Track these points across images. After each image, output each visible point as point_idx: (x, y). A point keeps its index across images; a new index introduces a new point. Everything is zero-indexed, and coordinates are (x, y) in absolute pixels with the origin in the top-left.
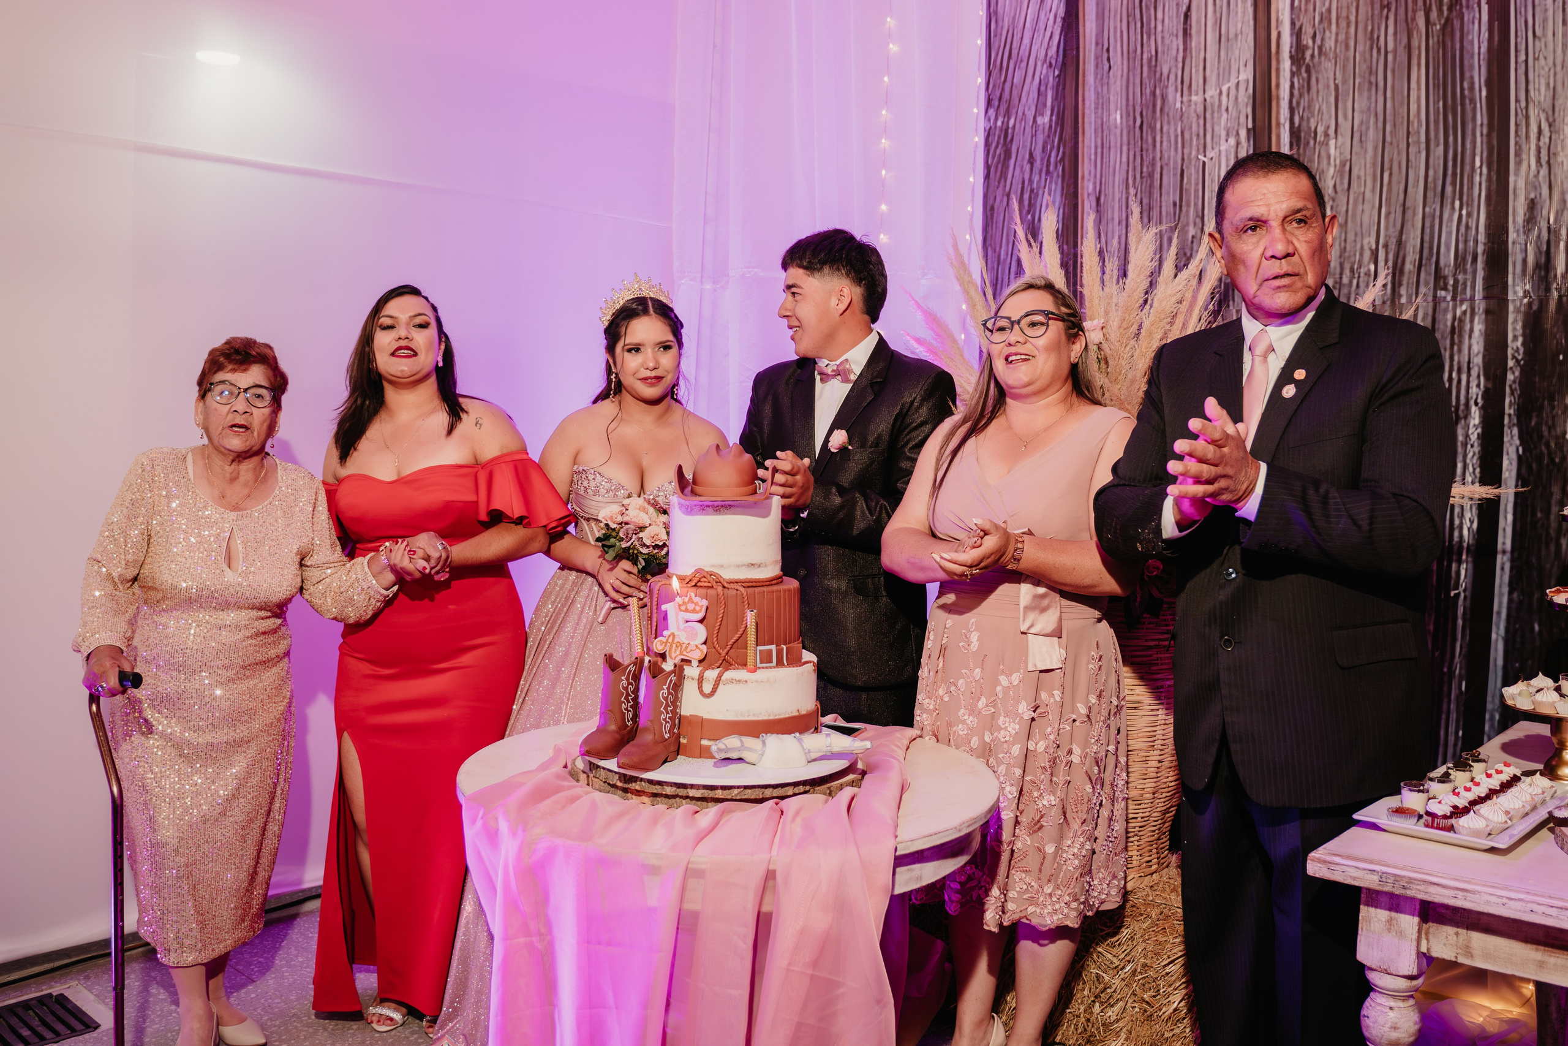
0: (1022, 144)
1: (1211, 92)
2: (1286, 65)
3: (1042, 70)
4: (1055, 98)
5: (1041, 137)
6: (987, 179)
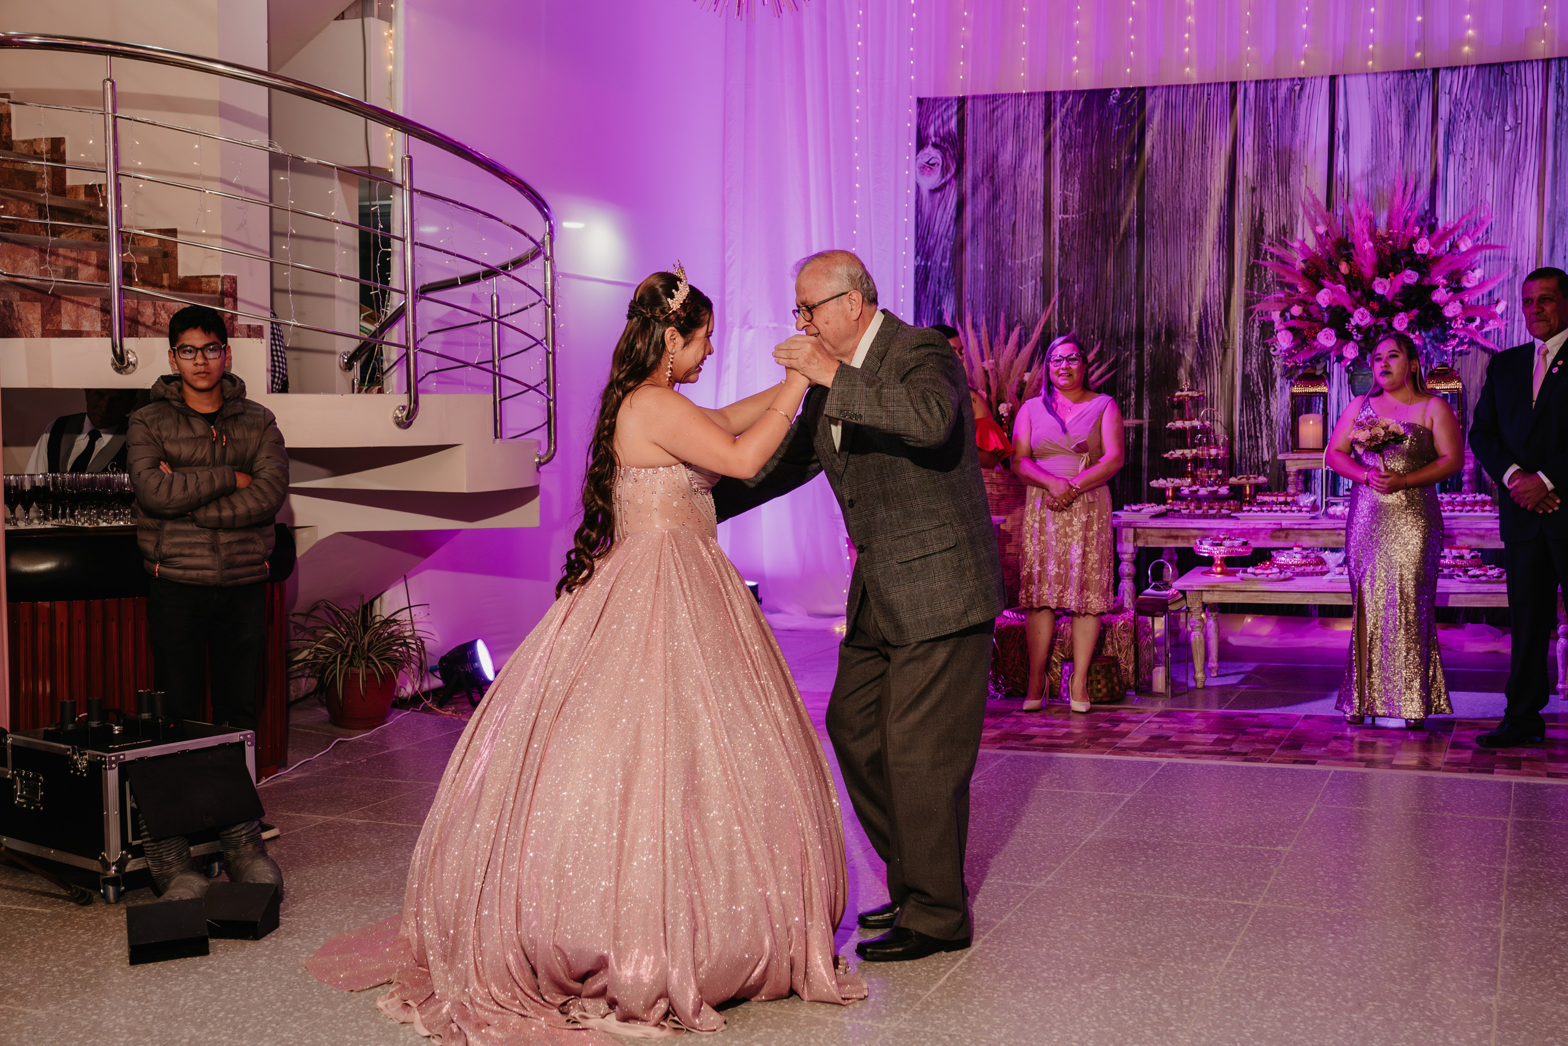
0: (934, 274)
1: (1025, 260)
2: (1057, 251)
3: (945, 241)
4: (951, 255)
5: (944, 272)
6: (916, 289)
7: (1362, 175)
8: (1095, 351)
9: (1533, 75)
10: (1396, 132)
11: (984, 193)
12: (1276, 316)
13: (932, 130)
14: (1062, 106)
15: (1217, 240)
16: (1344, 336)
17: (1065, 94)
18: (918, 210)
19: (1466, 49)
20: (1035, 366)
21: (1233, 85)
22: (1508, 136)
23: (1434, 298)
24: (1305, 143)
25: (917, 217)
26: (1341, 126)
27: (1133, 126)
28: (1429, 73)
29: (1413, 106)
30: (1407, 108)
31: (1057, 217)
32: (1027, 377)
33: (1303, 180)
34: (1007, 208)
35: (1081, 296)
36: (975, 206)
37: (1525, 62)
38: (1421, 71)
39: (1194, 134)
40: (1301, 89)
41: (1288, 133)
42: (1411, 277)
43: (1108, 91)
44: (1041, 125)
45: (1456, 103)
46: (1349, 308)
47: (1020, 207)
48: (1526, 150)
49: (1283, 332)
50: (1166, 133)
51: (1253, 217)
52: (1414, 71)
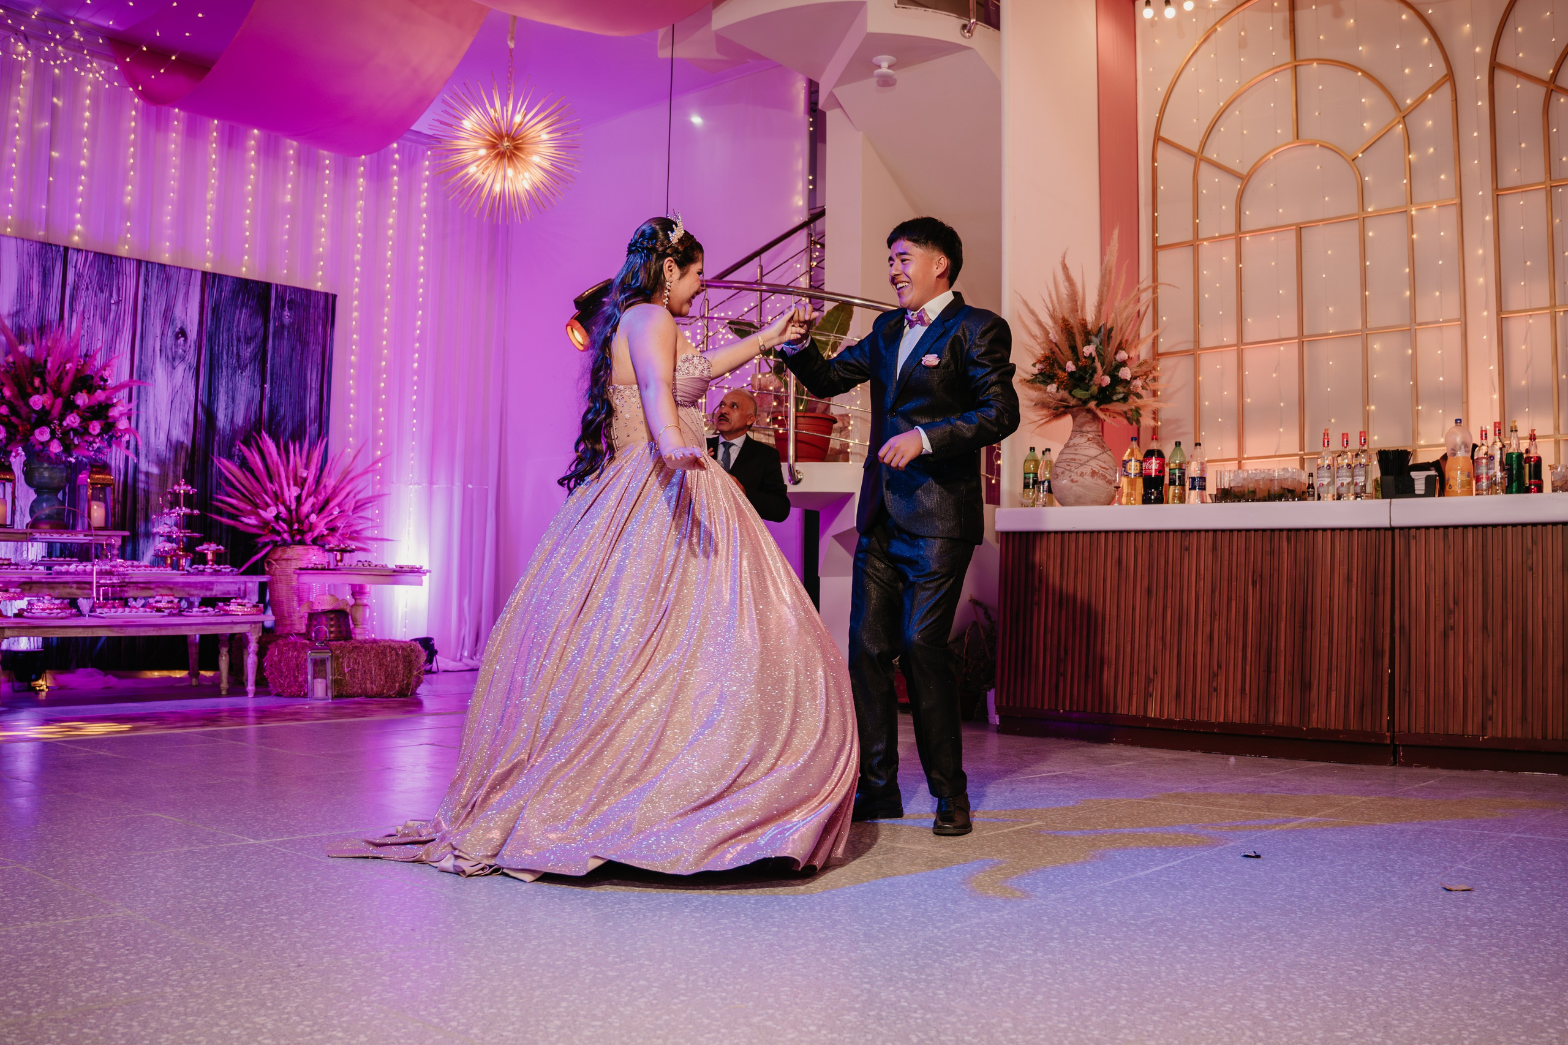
7: (9, 315)
9: (131, 268)
10: (36, 287)
19: (76, 238)
22: (113, 307)
28: (62, 249)
29: (49, 270)
30: (44, 270)
37: (126, 258)
38: (56, 246)
45: (79, 276)
48: (124, 320)
52: (50, 245)
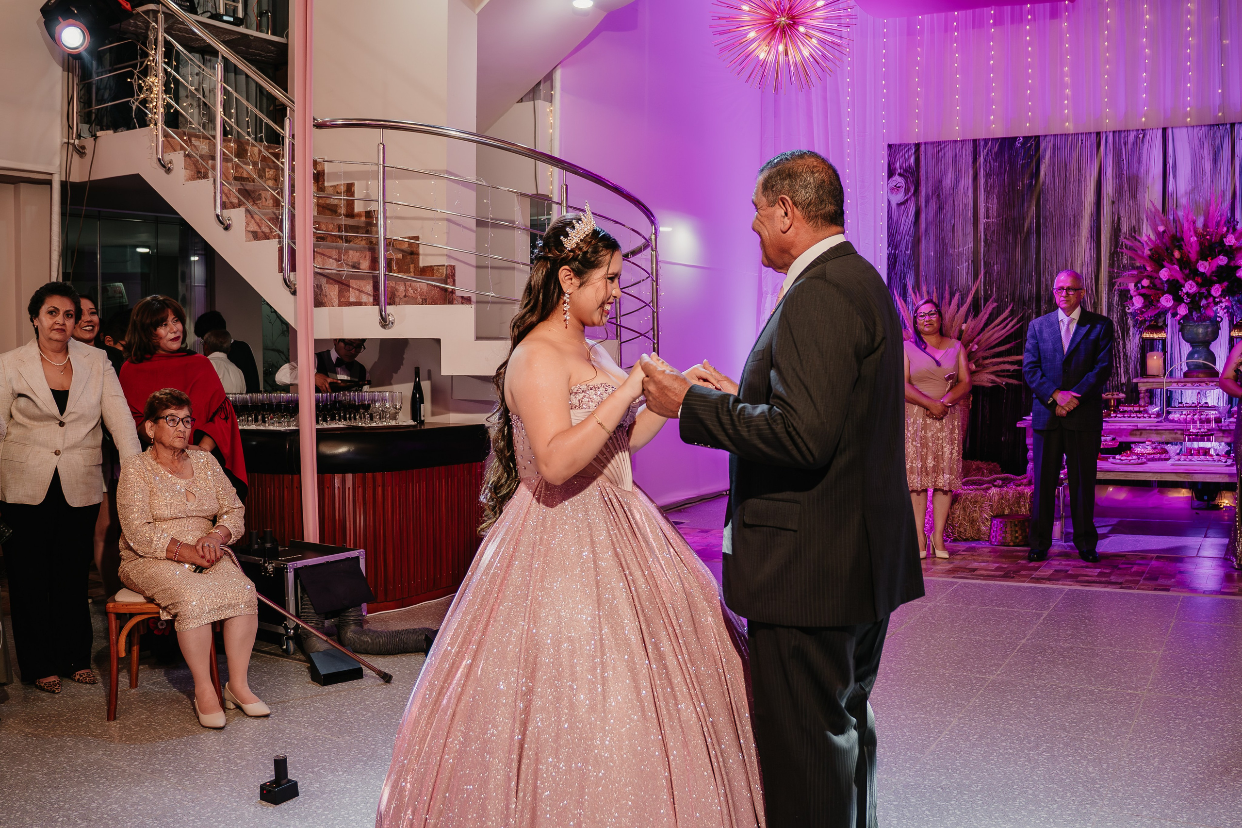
0: (900, 259)
1: (961, 249)
2: (983, 243)
3: (907, 237)
4: (912, 246)
5: (907, 258)
6: (888, 268)
7: (1186, 193)
8: (1009, 309)
10: (1208, 165)
11: (933, 205)
12: (1132, 286)
13: (898, 165)
14: (984, 148)
15: (1089, 236)
16: (1178, 300)
17: (986, 141)
18: (889, 217)
20: (969, 320)
21: (1098, 134)
23: (1238, 275)
24: (1147, 172)
25: (888, 222)
26: (1170, 161)
27: (1032, 161)
28: (1228, 126)
29: (1218, 147)
30: (1214, 149)
31: (982, 220)
32: (964, 327)
33: (1146, 196)
34: (949, 216)
35: (999, 273)
36: (927, 214)
38: (1223, 125)
39: (1073, 166)
40: (1144, 137)
41: (1136, 165)
42: (1223, 260)
43: (1014, 139)
44: (971, 161)
46: (1182, 281)
47: (957, 215)
49: (1137, 297)
50: (1054, 165)
51: (1113, 221)
52: (1218, 125)
